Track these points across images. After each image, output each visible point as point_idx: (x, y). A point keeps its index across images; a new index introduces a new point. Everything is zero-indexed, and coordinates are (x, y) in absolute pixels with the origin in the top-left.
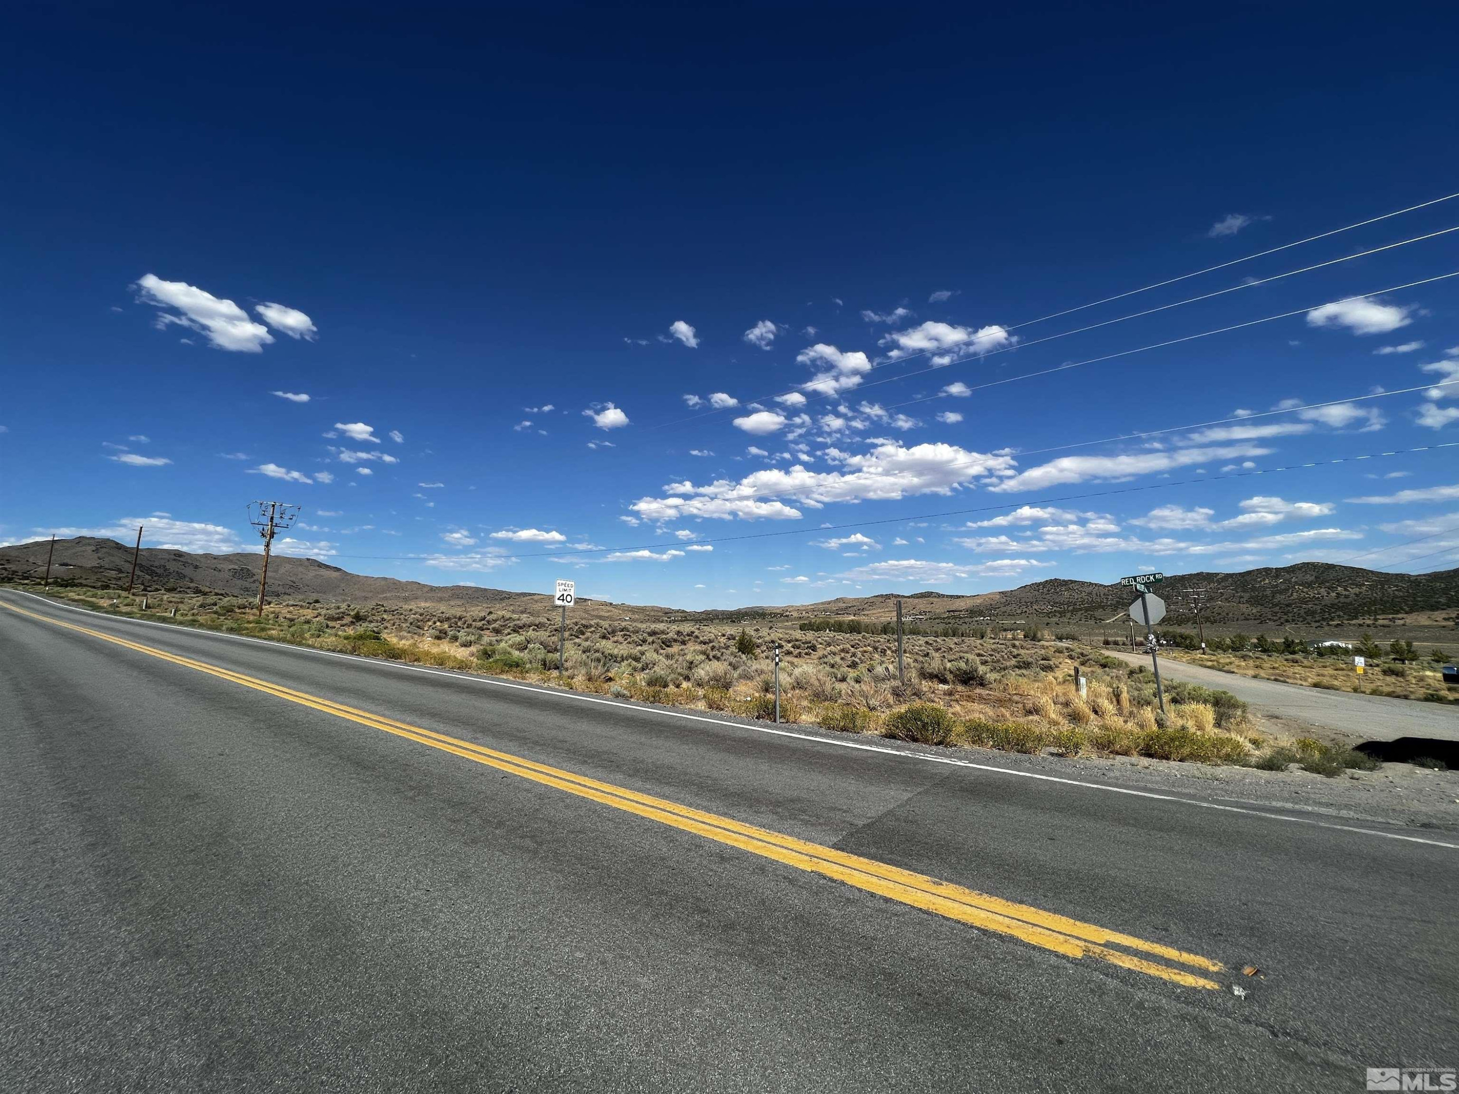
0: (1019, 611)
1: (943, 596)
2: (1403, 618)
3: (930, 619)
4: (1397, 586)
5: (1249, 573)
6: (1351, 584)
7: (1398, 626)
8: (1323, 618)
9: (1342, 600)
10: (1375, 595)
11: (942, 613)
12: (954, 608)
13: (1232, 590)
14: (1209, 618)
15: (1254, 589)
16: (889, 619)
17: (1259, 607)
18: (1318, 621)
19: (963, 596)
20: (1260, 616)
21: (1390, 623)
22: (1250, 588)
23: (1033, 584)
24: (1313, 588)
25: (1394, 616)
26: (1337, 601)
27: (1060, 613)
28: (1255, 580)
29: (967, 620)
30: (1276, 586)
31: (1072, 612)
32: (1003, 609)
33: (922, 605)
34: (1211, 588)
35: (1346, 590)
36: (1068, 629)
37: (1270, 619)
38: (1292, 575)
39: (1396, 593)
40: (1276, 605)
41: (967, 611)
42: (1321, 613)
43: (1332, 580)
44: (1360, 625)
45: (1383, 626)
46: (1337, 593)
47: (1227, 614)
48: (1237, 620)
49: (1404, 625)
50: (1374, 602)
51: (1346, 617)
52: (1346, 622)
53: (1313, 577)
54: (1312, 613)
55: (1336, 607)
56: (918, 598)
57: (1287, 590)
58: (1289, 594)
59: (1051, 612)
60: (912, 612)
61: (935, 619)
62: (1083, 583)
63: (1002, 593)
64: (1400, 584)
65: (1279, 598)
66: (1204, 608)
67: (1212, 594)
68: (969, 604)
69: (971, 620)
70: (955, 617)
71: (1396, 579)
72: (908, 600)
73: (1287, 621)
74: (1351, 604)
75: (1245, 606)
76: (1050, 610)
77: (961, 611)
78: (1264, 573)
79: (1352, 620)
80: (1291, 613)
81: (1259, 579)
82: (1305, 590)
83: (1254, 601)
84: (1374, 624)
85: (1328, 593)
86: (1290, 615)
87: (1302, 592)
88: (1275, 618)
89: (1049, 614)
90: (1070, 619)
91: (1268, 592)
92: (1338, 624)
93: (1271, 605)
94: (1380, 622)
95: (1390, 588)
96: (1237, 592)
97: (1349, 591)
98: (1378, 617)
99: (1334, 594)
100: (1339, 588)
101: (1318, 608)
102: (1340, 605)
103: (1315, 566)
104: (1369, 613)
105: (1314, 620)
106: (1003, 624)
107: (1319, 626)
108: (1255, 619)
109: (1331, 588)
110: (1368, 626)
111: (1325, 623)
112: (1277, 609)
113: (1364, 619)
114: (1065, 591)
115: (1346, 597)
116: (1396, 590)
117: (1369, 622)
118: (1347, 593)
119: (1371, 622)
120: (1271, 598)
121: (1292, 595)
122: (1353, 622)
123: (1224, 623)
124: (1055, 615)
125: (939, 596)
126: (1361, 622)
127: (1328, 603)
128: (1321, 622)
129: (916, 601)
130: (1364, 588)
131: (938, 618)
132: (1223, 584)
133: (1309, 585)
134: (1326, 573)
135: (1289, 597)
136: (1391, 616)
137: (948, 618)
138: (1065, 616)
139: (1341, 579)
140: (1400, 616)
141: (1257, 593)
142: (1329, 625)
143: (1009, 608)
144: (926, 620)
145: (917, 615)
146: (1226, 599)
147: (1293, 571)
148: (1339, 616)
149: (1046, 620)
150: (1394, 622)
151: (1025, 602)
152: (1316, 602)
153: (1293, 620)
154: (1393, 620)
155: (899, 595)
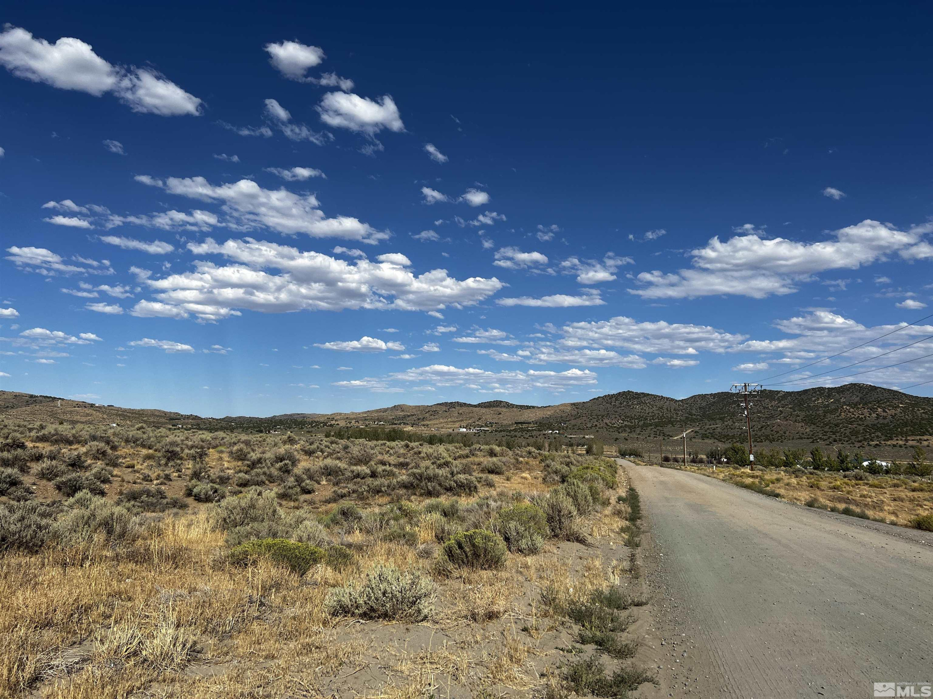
0: (589, 425)
1: (513, 406)
2: (928, 440)
3: (496, 431)
4: (923, 409)
5: (805, 392)
6: (889, 406)
7: (924, 447)
8: (865, 438)
9: (881, 421)
10: (907, 417)
11: (510, 425)
12: (522, 420)
13: (790, 408)
14: (768, 436)
15: (809, 408)
16: (451, 431)
17: (813, 426)
18: (860, 442)
19: (533, 407)
20: (812, 435)
21: (918, 444)
22: (805, 407)
23: (605, 396)
24: (858, 408)
25: (921, 437)
26: (877, 421)
27: (630, 427)
28: (810, 399)
29: (534, 433)
30: (828, 406)
31: (642, 427)
32: (573, 422)
33: (489, 415)
34: (772, 406)
35: (884, 411)
36: (636, 445)
37: (821, 438)
38: (841, 395)
39: (923, 415)
40: (827, 425)
41: (536, 423)
42: (863, 433)
43: (874, 401)
44: (894, 446)
45: (912, 447)
46: (877, 414)
47: (785, 433)
48: (793, 439)
49: (928, 446)
50: (906, 424)
51: (883, 438)
52: (883, 442)
53: (858, 398)
54: (855, 433)
55: (876, 427)
56: (485, 407)
57: (836, 410)
58: (838, 414)
59: (621, 427)
60: (477, 423)
61: (501, 431)
62: (655, 397)
63: (572, 404)
64: (926, 407)
65: (830, 417)
66: (765, 426)
67: (773, 412)
68: (540, 415)
69: (538, 433)
70: (522, 430)
71: (923, 402)
72: (474, 409)
73: (835, 441)
74: (887, 425)
75: (800, 424)
76: (620, 425)
77: (530, 423)
78: (818, 393)
79: (888, 441)
80: (838, 432)
81: (813, 399)
82: (852, 410)
83: (809, 421)
84: (905, 445)
85: (870, 414)
86: (838, 435)
87: (849, 412)
88: (825, 437)
89: (619, 430)
90: (639, 434)
91: (821, 412)
92: (877, 444)
93: (822, 425)
94: (911, 443)
95: (919, 410)
96: (795, 411)
97: (886, 412)
98: (908, 438)
99: (874, 415)
100: (879, 410)
101: (861, 428)
102: (879, 426)
103: (860, 387)
104: (901, 434)
105: (857, 440)
106: (571, 438)
107: (861, 446)
108: (808, 438)
109: (873, 410)
110: (901, 446)
111: (866, 443)
112: (827, 429)
113: (897, 440)
114: (637, 404)
115: (885, 418)
116: (923, 413)
117: (901, 442)
118: (885, 414)
119: (903, 443)
120: (822, 417)
121: (840, 415)
122: (889, 443)
123: (782, 442)
124: (625, 431)
125: (508, 406)
126: (895, 443)
127: (869, 423)
128: (863, 442)
129: (484, 410)
130: (899, 410)
131: (504, 431)
132: (783, 402)
133: (855, 405)
134: (869, 395)
135: (838, 416)
136: (918, 437)
137: (515, 430)
138: (634, 431)
139: (881, 400)
140: (925, 437)
141: (811, 412)
142: (870, 445)
143: (579, 421)
144: (492, 432)
145: (482, 426)
146: (785, 418)
147: (843, 391)
148: (878, 436)
149: (616, 435)
150: (921, 443)
151: (596, 415)
152: (860, 423)
153: (840, 440)
154: (920, 441)
155: (465, 404)
